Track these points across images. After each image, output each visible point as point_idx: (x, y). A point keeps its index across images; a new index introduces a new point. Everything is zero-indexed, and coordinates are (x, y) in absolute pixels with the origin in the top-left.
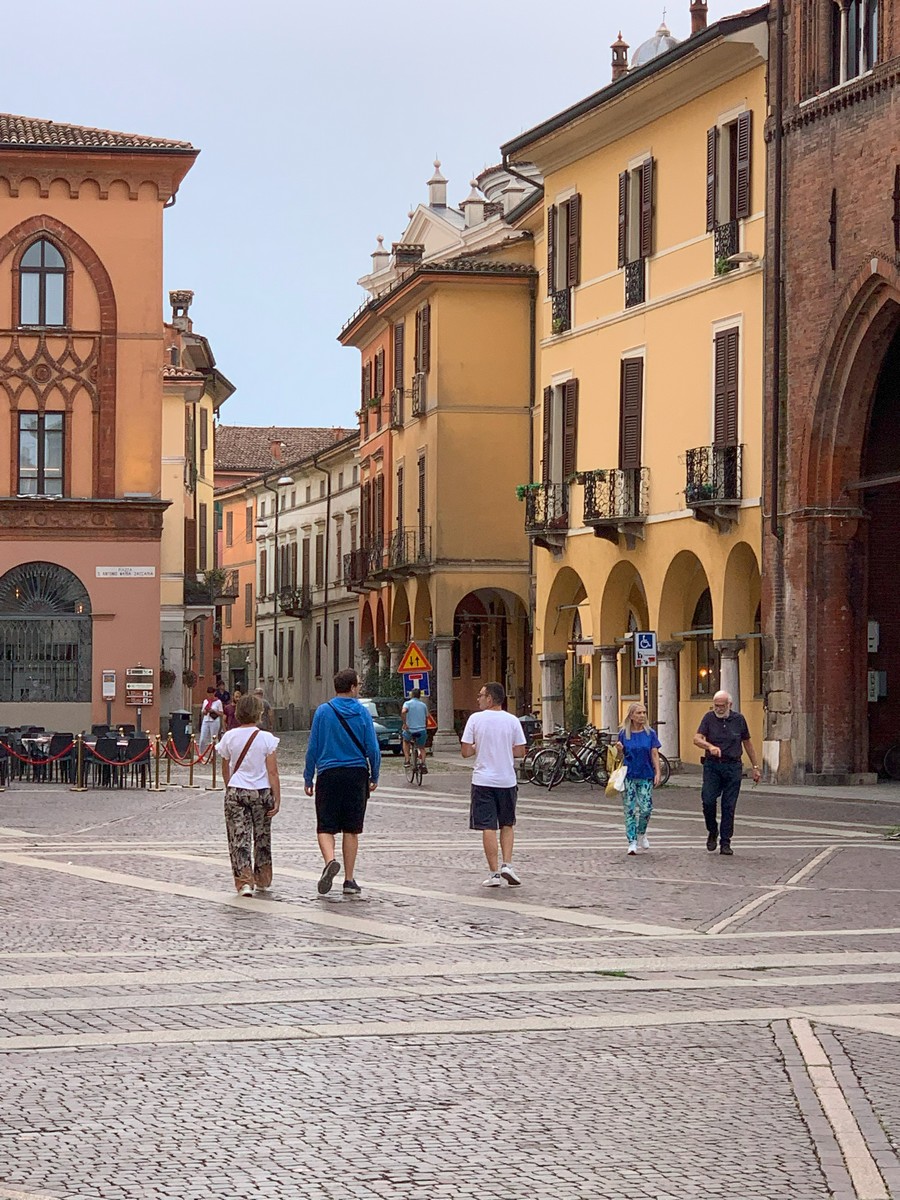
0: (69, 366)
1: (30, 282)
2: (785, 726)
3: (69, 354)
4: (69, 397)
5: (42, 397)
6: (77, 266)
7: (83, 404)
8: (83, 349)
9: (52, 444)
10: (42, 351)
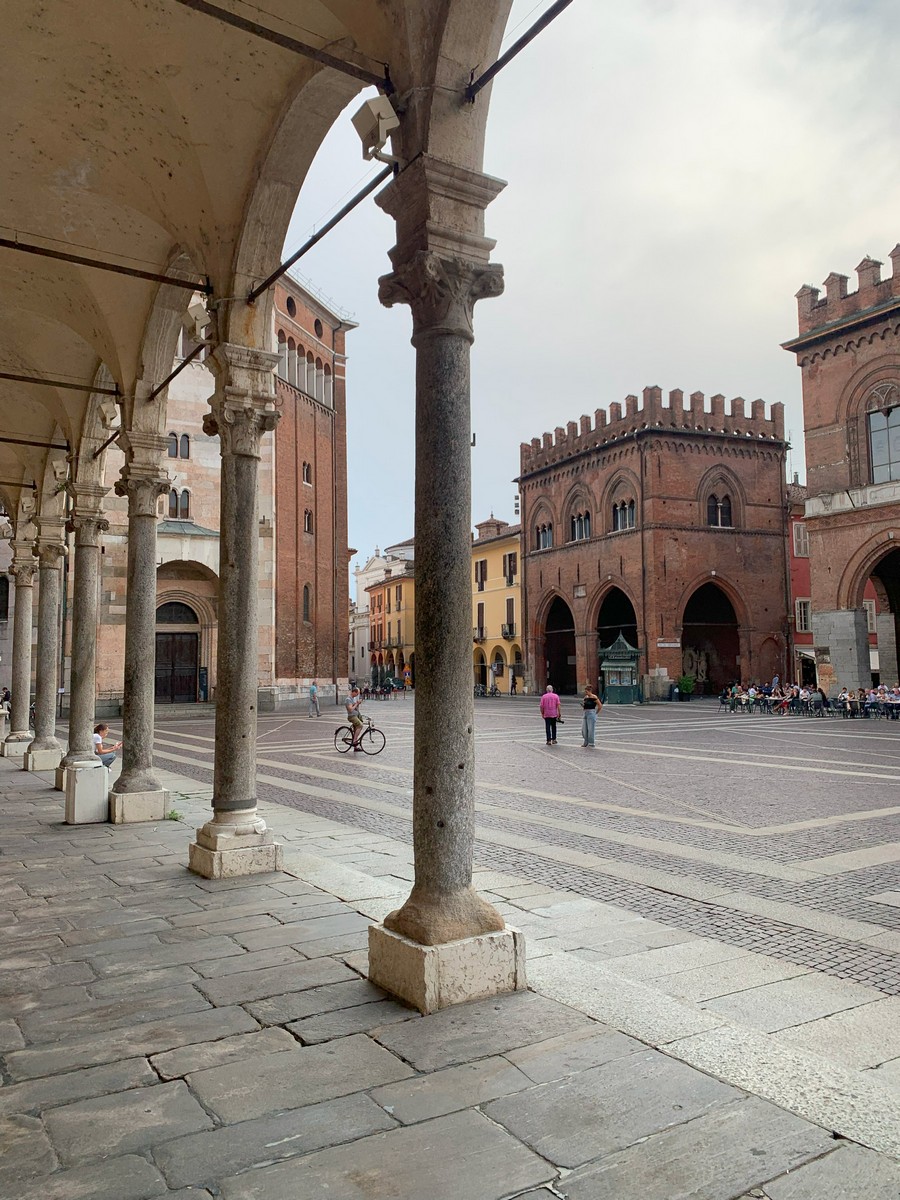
2: (529, 684)
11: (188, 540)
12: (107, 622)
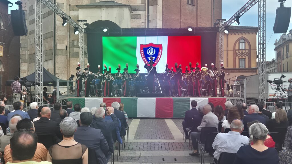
0: (245, 53)
1: (241, 44)
3: (245, 52)
4: (245, 57)
5: (242, 57)
6: (246, 42)
7: (247, 58)
8: (247, 51)
9: (243, 62)
10: (242, 52)
11: (105, 9)
12: (73, 56)
